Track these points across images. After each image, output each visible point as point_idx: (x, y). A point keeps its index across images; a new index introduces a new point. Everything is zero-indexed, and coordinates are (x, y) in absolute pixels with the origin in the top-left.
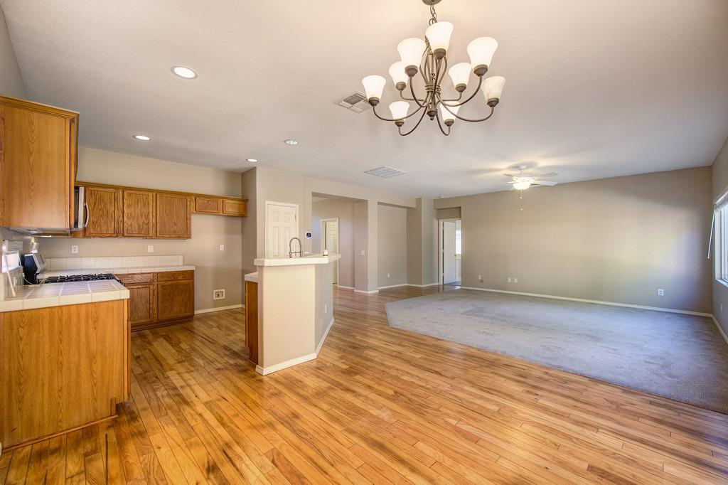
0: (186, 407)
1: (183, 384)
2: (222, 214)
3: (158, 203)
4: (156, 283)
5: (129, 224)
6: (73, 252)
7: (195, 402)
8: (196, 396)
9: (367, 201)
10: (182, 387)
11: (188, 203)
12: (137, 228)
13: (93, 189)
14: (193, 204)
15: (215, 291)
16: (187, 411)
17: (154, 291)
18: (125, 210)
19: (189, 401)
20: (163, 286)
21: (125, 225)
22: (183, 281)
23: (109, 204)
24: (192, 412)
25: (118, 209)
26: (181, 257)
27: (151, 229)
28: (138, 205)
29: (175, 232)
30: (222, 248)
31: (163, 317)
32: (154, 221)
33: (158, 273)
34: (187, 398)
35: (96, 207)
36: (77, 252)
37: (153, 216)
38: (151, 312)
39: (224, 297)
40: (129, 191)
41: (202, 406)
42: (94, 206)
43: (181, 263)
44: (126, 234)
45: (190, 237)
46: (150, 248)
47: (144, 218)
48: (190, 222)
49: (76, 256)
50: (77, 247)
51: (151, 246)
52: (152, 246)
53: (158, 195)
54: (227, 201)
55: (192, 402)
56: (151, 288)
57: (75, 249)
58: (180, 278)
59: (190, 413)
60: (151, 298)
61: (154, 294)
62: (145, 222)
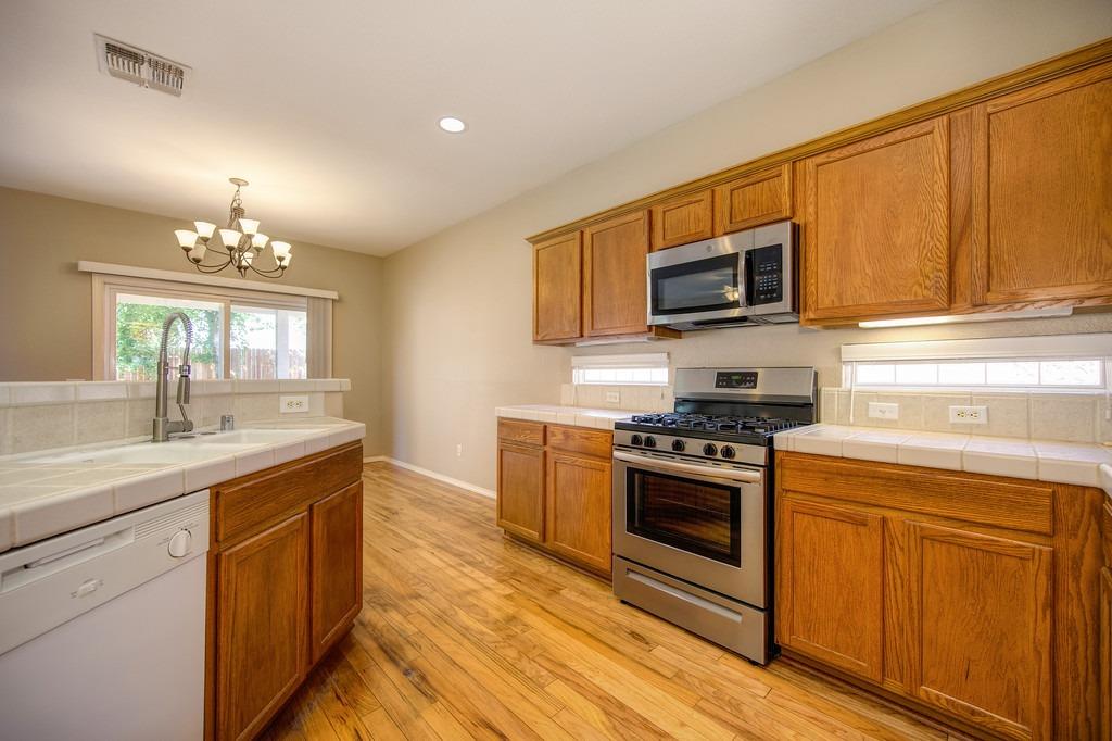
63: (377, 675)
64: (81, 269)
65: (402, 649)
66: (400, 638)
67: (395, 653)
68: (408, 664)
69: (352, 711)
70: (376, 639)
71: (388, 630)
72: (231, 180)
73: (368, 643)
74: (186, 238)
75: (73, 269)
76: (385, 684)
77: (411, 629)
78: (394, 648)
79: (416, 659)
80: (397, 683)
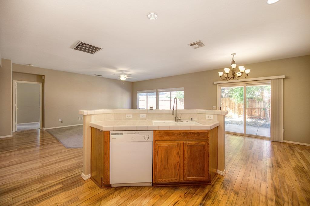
0: (277, 187)
1: (269, 202)
7: (270, 185)
8: (268, 188)
10: (272, 200)
16: (277, 185)
19: (273, 188)
24: (275, 182)
34: (273, 190)
41: (268, 182)
55: (272, 187)
59: (276, 183)
63: (197, 198)
64: (214, 83)
65: (210, 199)
66: (214, 197)
67: (207, 198)
68: (204, 203)
69: (183, 198)
70: (209, 191)
71: (215, 193)
72: (232, 55)
73: (207, 191)
74: (221, 74)
75: (214, 84)
76: (195, 201)
77: (220, 198)
78: (208, 197)
79: (207, 204)
80: (196, 203)
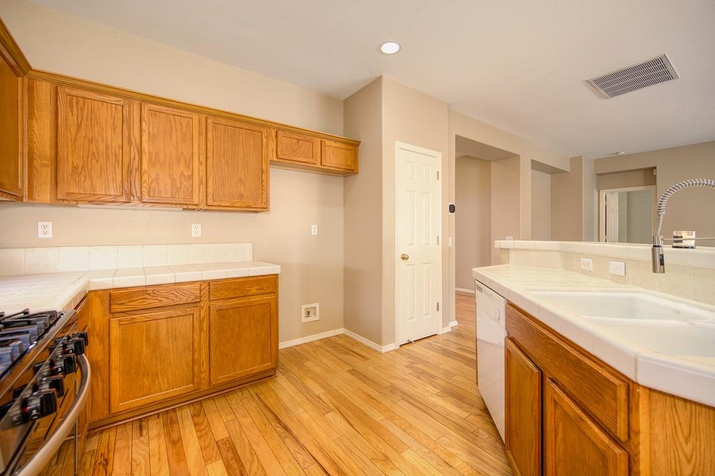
2: (318, 165)
3: (210, 135)
4: (205, 304)
5: (153, 176)
6: (41, 235)
9: (519, 156)
11: (265, 140)
12: (169, 188)
13: (74, 92)
14: (272, 145)
15: (304, 307)
17: (201, 322)
18: (145, 145)
20: (219, 310)
21: (145, 177)
22: (258, 298)
23: (110, 131)
25: (130, 143)
26: (249, 246)
27: (196, 187)
28: (171, 135)
29: (241, 196)
30: (314, 229)
31: (221, 378)
32: (203, 174)
33: (209, 283)
35: (82, 133)
36: (50, 235)
37: (201, 163)
38: (196, 368)
39: (317, 318)
40: (152, 107)
42: (78, 131)
43: (249, 258)
44: (146, 198)
45: (265, 208)
46: (196, 230)
47: (182, 164)
48: (267, 178)
49: (46, 244)
50: (50, 224)
51: (197, 225)
52: (199, 226)
53: (209, 121)
54: (328, 142)
56: (196, 315)
57: (46, 230)
58: (254, 291)
60: (196, 337)
61: (201, 329)
62: (186, 173)
